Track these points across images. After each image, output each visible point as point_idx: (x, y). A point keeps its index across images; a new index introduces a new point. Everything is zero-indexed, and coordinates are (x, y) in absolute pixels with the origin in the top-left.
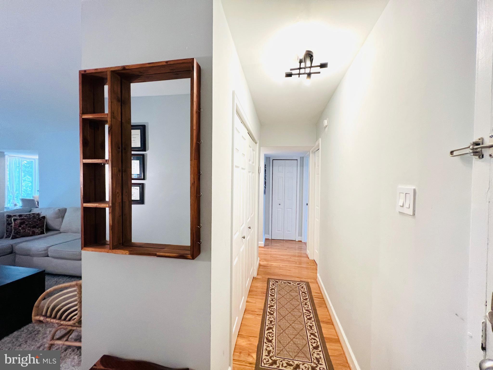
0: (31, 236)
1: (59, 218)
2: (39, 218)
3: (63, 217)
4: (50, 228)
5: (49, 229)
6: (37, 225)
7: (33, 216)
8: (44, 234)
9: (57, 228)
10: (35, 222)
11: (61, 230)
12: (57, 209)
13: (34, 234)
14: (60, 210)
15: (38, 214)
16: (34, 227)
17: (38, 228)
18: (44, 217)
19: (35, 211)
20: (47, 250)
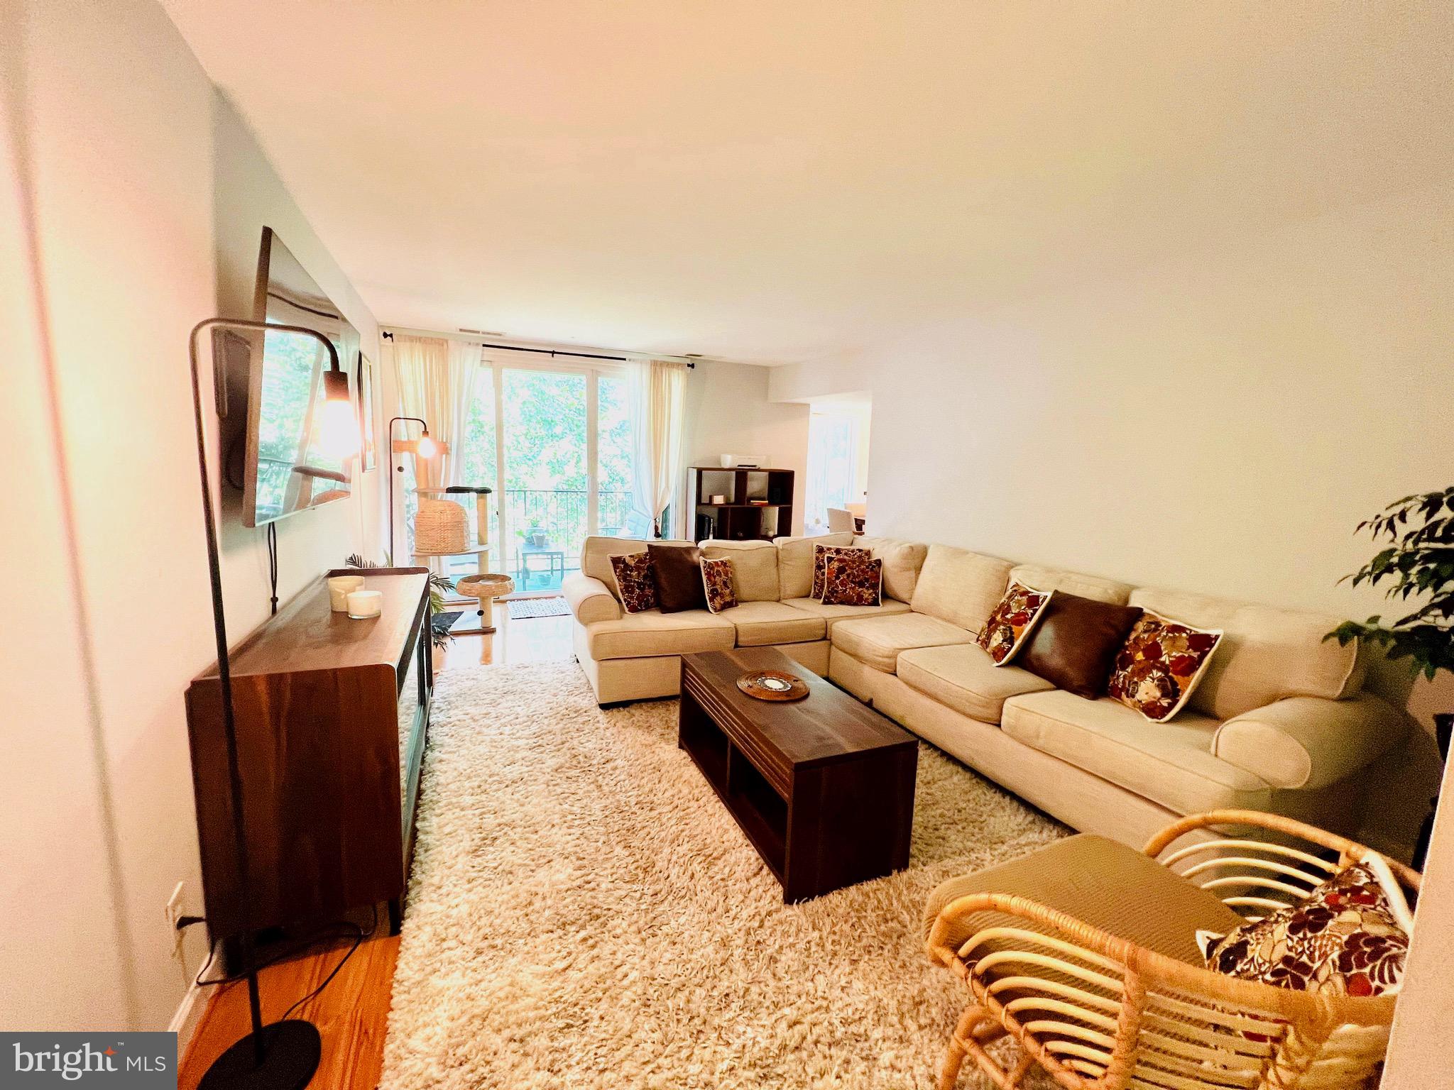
0: (855, 604)
1: (909, 569)
2: (870, 563)
3: (919, 569)
4: (890, 593)
5: (888, 596)
6: (867, 580)
7: (860, 557)
8: (878, 605)
9: (904, 596)
10: (863, 571)
11: (914, 604)
12: (907, 545)
13: (859, 601)
14: (912, 548)
15: (868, 553)
16: (861, 584)
17: (867, 588)
18: (879, 563)
19: (862, 543)
20: (894, 656)
